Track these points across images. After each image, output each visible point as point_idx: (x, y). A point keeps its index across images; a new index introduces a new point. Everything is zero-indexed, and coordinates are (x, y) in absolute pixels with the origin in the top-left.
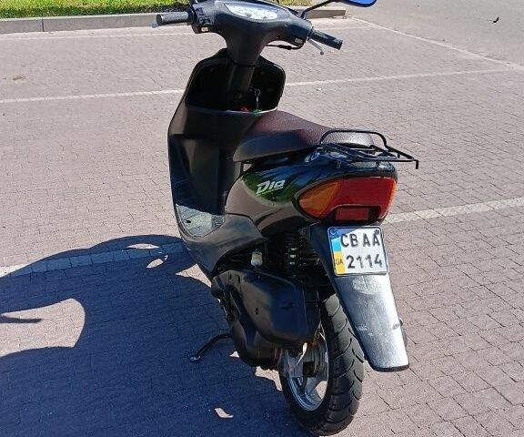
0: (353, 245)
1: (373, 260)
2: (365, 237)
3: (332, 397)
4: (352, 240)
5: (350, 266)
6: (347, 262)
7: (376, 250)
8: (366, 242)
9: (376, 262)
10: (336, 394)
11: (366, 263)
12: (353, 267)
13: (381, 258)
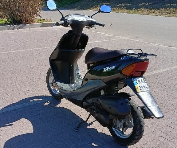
0: (139, 83)
1: (145, 87)
2: (142, 80)
3: (137, 131)
4: (139, 81)
5: (140, 89)
6: (139, 88)
7: (145, 84)
8: (142, 82)
9: (146, 88)
10: (138, 130)
11: (144, 88)
12: (141, 90)
13: (147, 86)
